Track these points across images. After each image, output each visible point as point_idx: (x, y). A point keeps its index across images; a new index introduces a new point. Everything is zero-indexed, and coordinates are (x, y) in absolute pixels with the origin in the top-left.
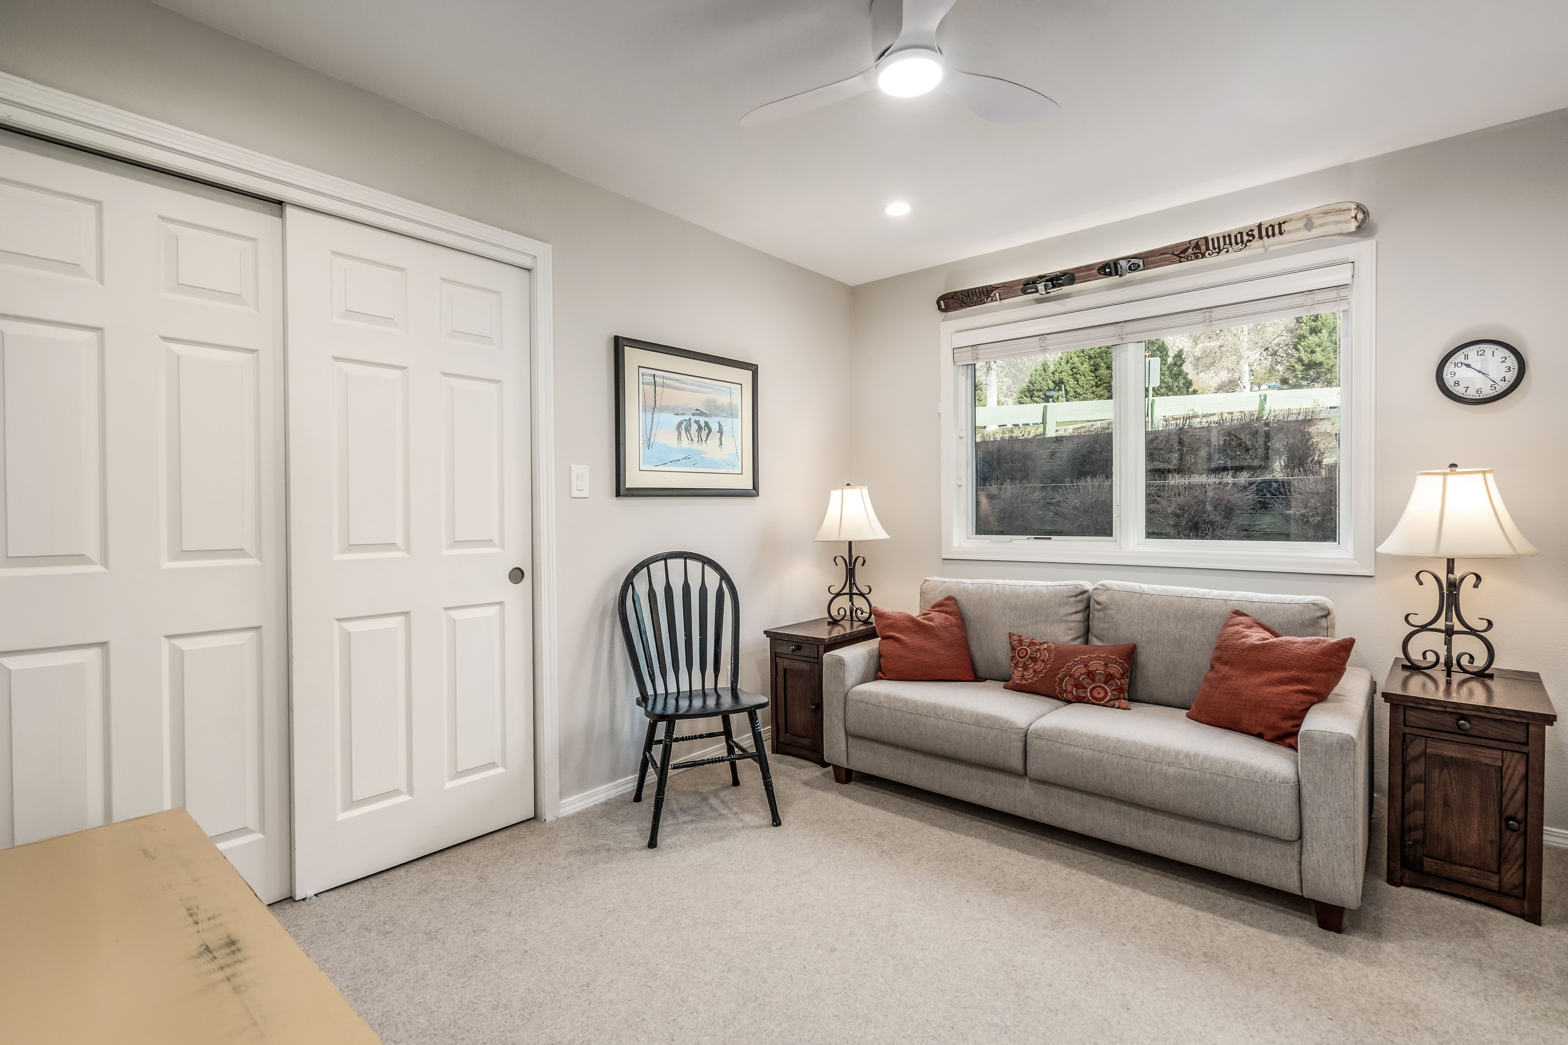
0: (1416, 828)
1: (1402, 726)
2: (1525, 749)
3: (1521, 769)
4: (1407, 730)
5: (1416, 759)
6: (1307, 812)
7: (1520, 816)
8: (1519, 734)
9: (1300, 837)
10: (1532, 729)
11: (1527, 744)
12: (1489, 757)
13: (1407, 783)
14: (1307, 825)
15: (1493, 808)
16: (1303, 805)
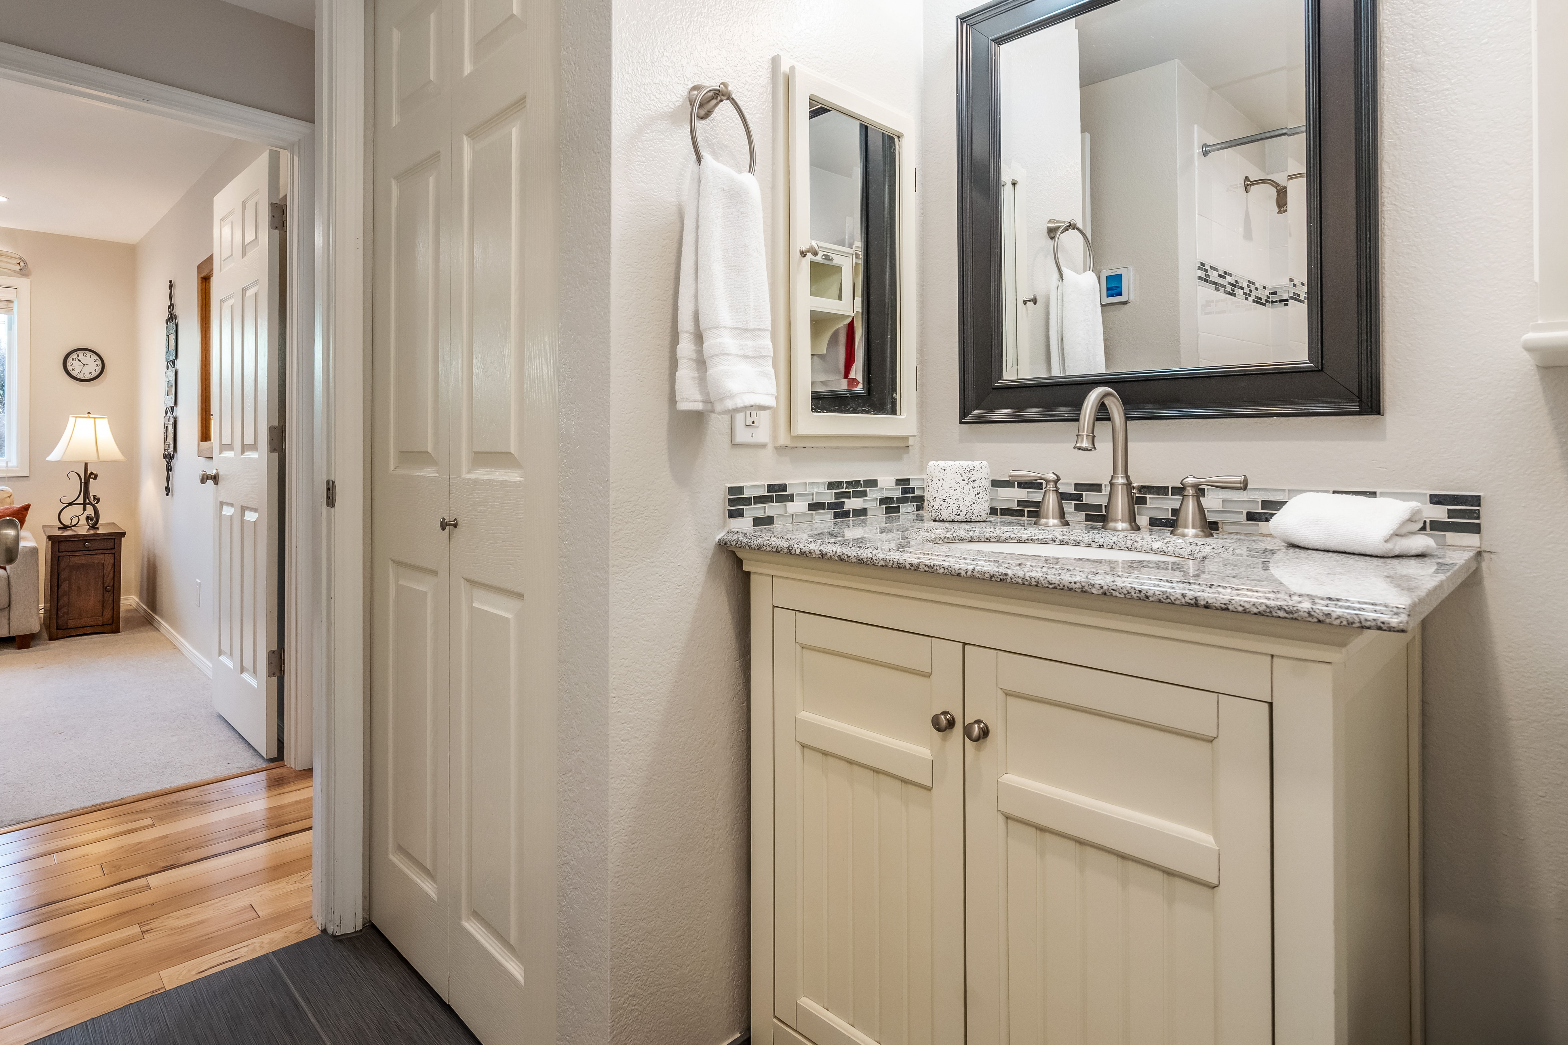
0: (64, 606)
1: (57, 553)
2: (113, 551)
3: (112, 562)
4: (60, 554)
5: (64, 569)
6: (13, 590)
7: (111, 584)
8: (111, 545)
9: (9, 606)
10: (116, 540)
11: (114, 549)
12: (98, 559)
13: (60, 583)
14: (13, 596)
15: (100, 584)
16: (11, 587)
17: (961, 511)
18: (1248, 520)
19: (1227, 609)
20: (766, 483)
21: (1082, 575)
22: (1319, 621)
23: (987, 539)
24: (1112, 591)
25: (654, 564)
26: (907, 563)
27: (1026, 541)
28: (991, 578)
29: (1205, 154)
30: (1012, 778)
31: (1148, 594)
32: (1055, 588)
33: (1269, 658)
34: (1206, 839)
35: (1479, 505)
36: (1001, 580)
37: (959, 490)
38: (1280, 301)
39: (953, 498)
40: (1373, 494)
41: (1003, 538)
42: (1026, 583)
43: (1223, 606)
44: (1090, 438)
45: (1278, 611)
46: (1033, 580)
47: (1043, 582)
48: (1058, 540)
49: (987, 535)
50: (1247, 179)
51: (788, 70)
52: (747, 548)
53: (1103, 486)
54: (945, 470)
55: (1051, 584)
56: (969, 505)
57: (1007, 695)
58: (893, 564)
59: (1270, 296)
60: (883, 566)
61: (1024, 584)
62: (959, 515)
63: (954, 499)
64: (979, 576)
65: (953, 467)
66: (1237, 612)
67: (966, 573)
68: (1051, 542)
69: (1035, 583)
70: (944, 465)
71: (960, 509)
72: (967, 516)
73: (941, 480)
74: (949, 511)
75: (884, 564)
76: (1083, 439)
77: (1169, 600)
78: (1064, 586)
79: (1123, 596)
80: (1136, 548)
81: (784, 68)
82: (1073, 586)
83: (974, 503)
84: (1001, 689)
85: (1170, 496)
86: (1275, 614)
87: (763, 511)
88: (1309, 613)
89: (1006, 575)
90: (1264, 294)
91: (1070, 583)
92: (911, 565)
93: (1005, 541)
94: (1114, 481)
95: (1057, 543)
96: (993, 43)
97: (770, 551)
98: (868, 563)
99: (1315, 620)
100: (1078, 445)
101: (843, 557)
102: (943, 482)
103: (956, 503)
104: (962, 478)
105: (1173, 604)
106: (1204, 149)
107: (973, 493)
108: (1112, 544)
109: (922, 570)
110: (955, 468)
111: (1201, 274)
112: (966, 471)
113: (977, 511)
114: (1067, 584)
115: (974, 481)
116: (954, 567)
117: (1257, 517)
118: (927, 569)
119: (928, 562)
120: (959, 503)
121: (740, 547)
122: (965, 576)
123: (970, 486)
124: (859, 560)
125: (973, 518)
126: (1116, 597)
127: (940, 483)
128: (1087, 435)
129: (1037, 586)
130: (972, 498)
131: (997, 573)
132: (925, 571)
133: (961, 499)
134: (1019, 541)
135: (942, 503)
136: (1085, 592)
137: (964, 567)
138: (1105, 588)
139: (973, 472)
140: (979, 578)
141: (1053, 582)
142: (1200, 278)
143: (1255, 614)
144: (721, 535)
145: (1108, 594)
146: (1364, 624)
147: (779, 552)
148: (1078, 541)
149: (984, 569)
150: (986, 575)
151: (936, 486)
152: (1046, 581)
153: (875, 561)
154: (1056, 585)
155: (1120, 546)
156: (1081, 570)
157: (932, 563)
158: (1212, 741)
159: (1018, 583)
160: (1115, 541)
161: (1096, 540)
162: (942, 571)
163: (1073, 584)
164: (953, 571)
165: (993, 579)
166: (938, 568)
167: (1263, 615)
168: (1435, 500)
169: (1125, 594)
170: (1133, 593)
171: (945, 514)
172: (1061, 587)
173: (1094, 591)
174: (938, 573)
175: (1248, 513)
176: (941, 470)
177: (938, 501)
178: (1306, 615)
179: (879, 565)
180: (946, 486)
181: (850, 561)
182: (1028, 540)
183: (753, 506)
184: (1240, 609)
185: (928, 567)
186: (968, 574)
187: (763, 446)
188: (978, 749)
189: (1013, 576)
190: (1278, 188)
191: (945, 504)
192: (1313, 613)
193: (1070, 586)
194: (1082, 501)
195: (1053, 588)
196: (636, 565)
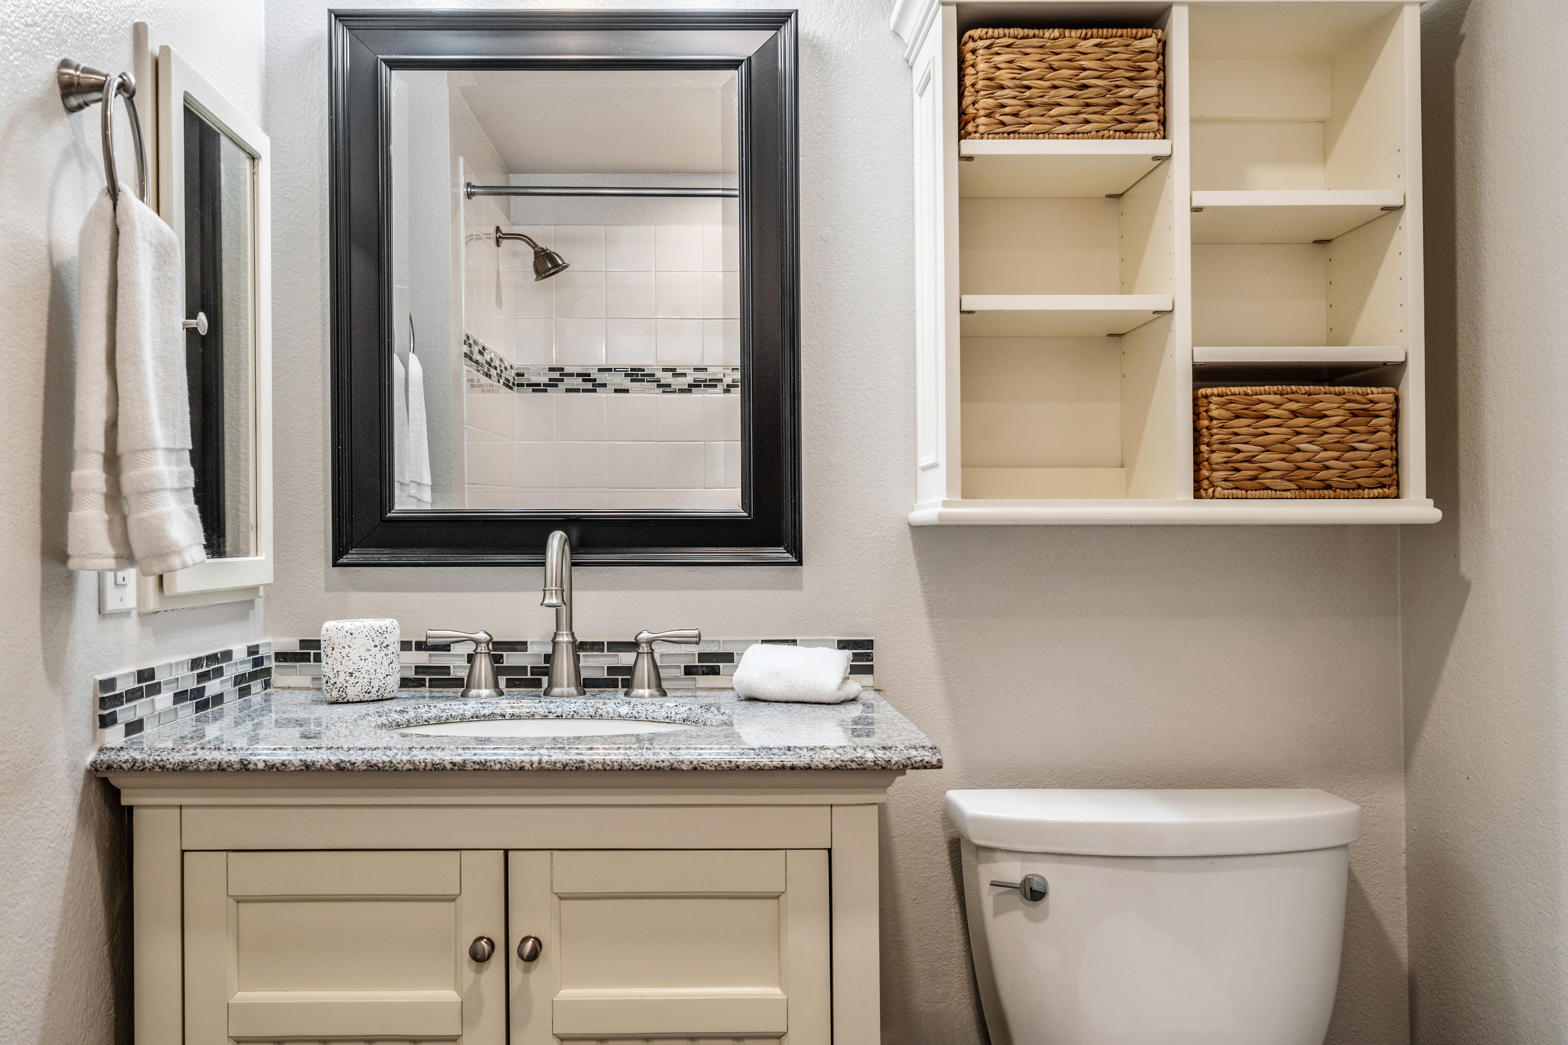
17: (373, 687)
18: (685, 674)
19: (810, 768)
20: (134, 669)
21: (665, 752)
22: (883, 768)
23: (426, 721)
24: (702, 765)
25: (28, 814)
26: (445, 763)
27: (471, 719)
28: (564, 767)
29: (470, 195)
30: (567, 993)
31: (738, 763)
32: (642, 769)
33: (829, 808)
34: (775, 992)
35: (872, 649)
36: (576, 768)
37: (370, 659)
38: (528, 385)
39: (363, 671)
40: (794, 642)
41: (444, 718)
42: (608, 768)
43: (806, 765)
44: (559, 593)
45: (851, 764)
46: (615, 764)
47: (628, 765)
48: (508, 715)
49: (425, 716)
50: (498, 229)
51: (157, 51)
52: (157, 769)
53: (529, 643)
54: (351, 634)
55: (637, 766)
56: (381, 678)
57: (561, 899)
58: (426, 766)
59: (516, 378)
60: (410, 770)
61: (605, 770)
62: (369, 693)
63: (364, 673)
64: (549, 767)
65: (362, 629)
66: (818, 769)
67: (532, 765)
68: (501, 718)
69: (618, 767)
70: (351, 626)
71: (372, 684)
72: (379, 694)
73: (347, 647)
74: (358, 688)
75: (411, 767)
76: (552, 594)
77: (759, 767)
78: (651, 766)
79: (714, 769)
80: (601, 715)
81: (153, 46)
82: (661, 765)
83: (387, 675)
84: (556, 894)
85: (606, 652)
86: (849, 767)
87: (132, 713)
88: (874, 761)
89: (582, 762)
90: (510, 375)
91: (658, 762)
92: (454, 764)
93: (447, 722)
94: (559, 639)
95: (507, 718)
96: (384, 65)
97: (205, 770)
98: (387, 768)
99: (880, 767)
100: (546, 602)
101: (343, 765)
102: (350, 650)
103: (367, 676)
104: (373, 644)
105: (763, 769)
106: (469, 190)
107: (386, 663)
108: (573, 713)
109: (470, 768)
110: (364, 630)
111: (465, 349)
112: (378, 634)
113: (390, 686)
114: (654, 764)
115: (387, 646)
116: (513, 761)
117: (694, 670)
118: (478, 767)
119: (475, 758)
120: (370, 676)
121: (143, 770)
122: (531, 768)
123: (383, 654)
124: (371, 766)
125: (385, 695)
126: (707, 770)
127: (344, 653)
128: (556, 590)
129: (620, 769)
130: (384, 669)
131: (571, 762)
132: (475, 770)
133: (372, 671)
134: (463, 719)
135: (348, 678)
136: (674, 769)
137: (527, 759)
138: (695, 763)
139: (386, 635)
140: (549, 770)
141: (639, 763)
142: (466, 355)
143: (833, 769)
144: (91, 757)
145: (699, 768)
146: (914, 766)
147: (224, 770)
148: (532, 713)
149: (554, 758)
150: (558, 765)
151: (339, 656)
152: (630, 764)
153: (397, 765)
154: (642, 766)
155: (583, 714)
156: (661, 747)
157: (483, 758)
158: (778, 897)
159: (598, 770)
160: (574, 709)
161: (553, 711)
162: (498, 766)
163: (660, 763)
164: (514, 765)
165: (567, 768)
166: (492, 764)
167: (840, 769)
168: (841, 645)
169: (715, 767)
170: (723, 765)
171: (352, 694)
172: (648, 767)
173: (684, 767)
174: (494, 770)
175: (685, 667)
176: (347, 634)
177: (342, 676)
178: (872, 764)
179: (405, 769)
180: (354, 656)
181: (357, 769)
182: (472, 717)
183: (125, 706)
184: (821, 766)
185: (478, 764)
186: (534, 766)
187: (126, 614)
188: (527, 971)
189: (591, 763)
190: (536, 249)
191: (352, 680)
192: (877, 762)
193: (658, 765)
194: (503, 663)
195: (639, 770)
196: (11, 818)
